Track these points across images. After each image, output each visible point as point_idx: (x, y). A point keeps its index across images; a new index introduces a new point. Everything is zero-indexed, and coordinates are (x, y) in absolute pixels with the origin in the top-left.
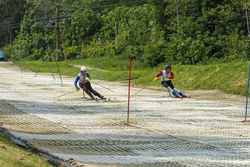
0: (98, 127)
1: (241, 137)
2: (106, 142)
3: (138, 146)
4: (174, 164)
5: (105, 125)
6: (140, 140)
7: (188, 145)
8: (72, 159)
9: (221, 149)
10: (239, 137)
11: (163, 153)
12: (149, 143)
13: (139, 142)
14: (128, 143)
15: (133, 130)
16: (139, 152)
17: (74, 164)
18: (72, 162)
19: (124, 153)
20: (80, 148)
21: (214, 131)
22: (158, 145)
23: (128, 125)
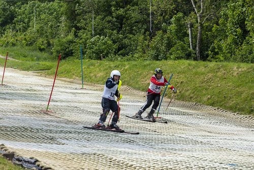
0: (20, 114)
1: (156, 133)
2: (30, 129)
3: (62, 135)
4: (101, 155)
5: (25, 112)
6: (62, 129)
7: (108, 137)
8: (3, 145)
9: (140, 143)
10: (154, 133)
11: (87, 144)
12: (70, 133)
13: (61, 132)
14: (51, 131)
15: (53, 119)
16: (64, 142)
17: (6, 150)
18: (3, 148)
19: (50, 141)
20: (6, 134)
21: (129, 125)
22: (79, 136)
23: (47, 114)
